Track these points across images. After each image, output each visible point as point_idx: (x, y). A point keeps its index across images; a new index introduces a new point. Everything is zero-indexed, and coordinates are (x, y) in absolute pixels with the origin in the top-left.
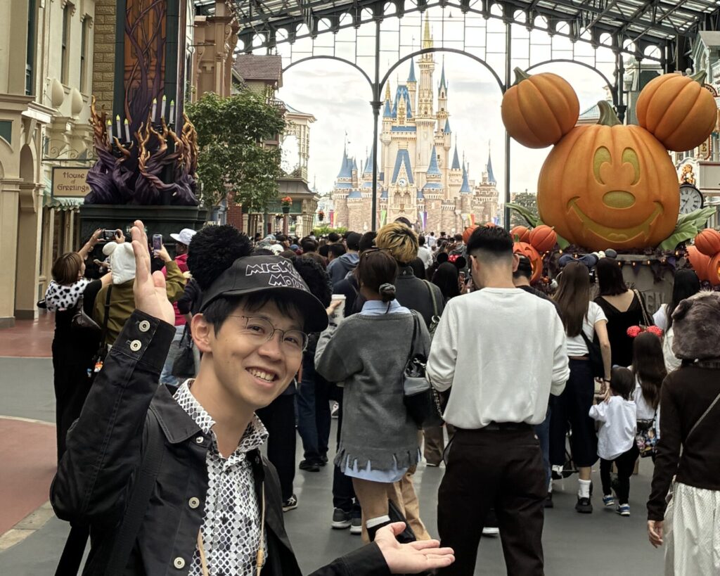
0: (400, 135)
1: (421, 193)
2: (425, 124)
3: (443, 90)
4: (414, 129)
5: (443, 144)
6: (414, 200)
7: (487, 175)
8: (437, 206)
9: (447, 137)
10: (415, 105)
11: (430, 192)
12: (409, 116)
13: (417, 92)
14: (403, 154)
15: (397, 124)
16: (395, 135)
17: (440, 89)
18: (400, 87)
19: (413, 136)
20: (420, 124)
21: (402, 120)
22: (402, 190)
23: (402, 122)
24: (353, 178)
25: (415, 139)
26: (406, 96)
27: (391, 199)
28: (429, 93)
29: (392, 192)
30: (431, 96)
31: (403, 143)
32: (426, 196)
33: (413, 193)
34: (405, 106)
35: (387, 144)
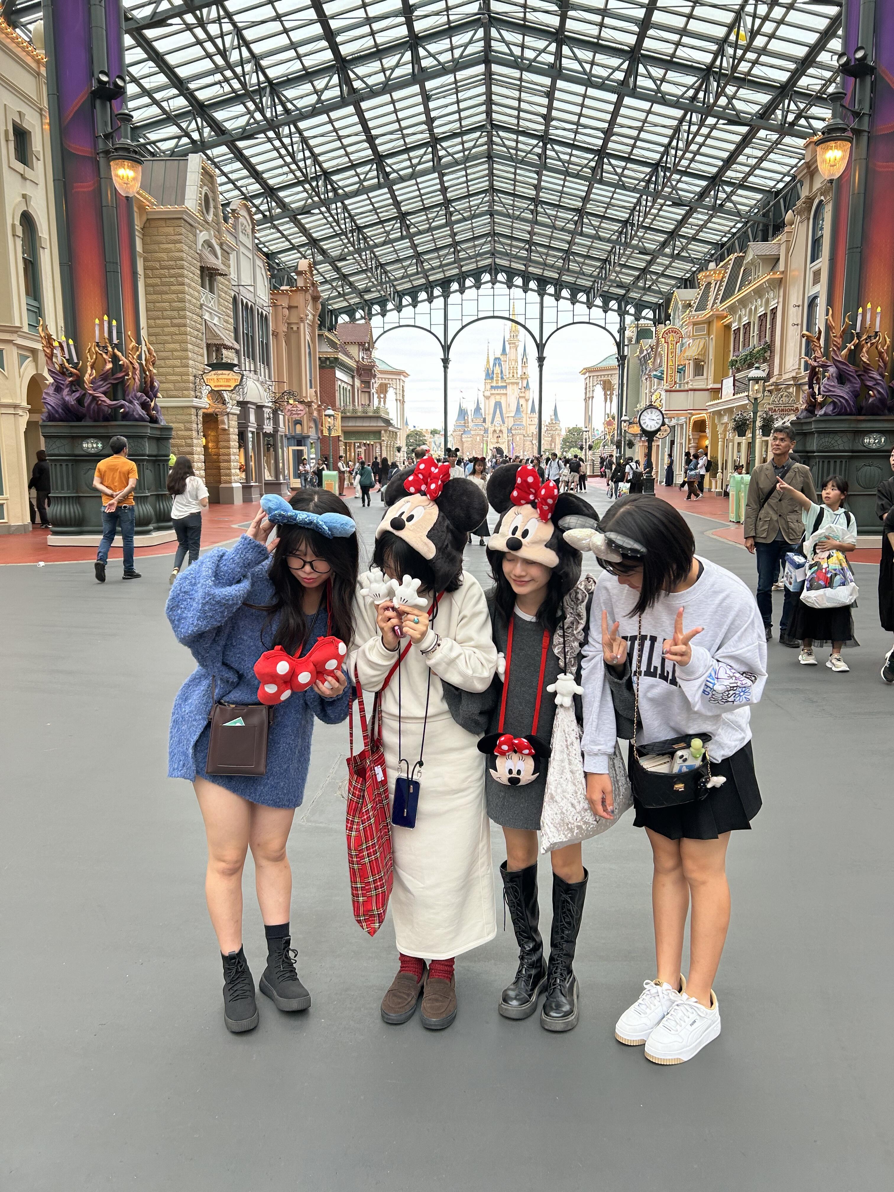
0: (496, 392)
1: (510, 430)
2: (513, 383)
3: (525, 360)
4: (506, 387)
5: (524, 397)
6: (505, 435)
7: (553, 417)
9: (527, 392)
10: (506, 372)
11: (516, 429)
12: (502, 378)
13: (507, 362)
14: (498, 405)
15: (494, 384)
16: (493, 392)
17: (522, 359)
18: (496, 359)
20: (509, 383)
21: (497, 380)
22: (498, 429)
23: (497, 383)
24: (466, 422)
25: (506, 394)
26: (500, 365)
27: (490, 436)
29: (491, 430)
30: (516, 363)
31: (498, 397)
32: (514, 432)
33: (505, 431)
34: (499, 372)
35: (487, 398)
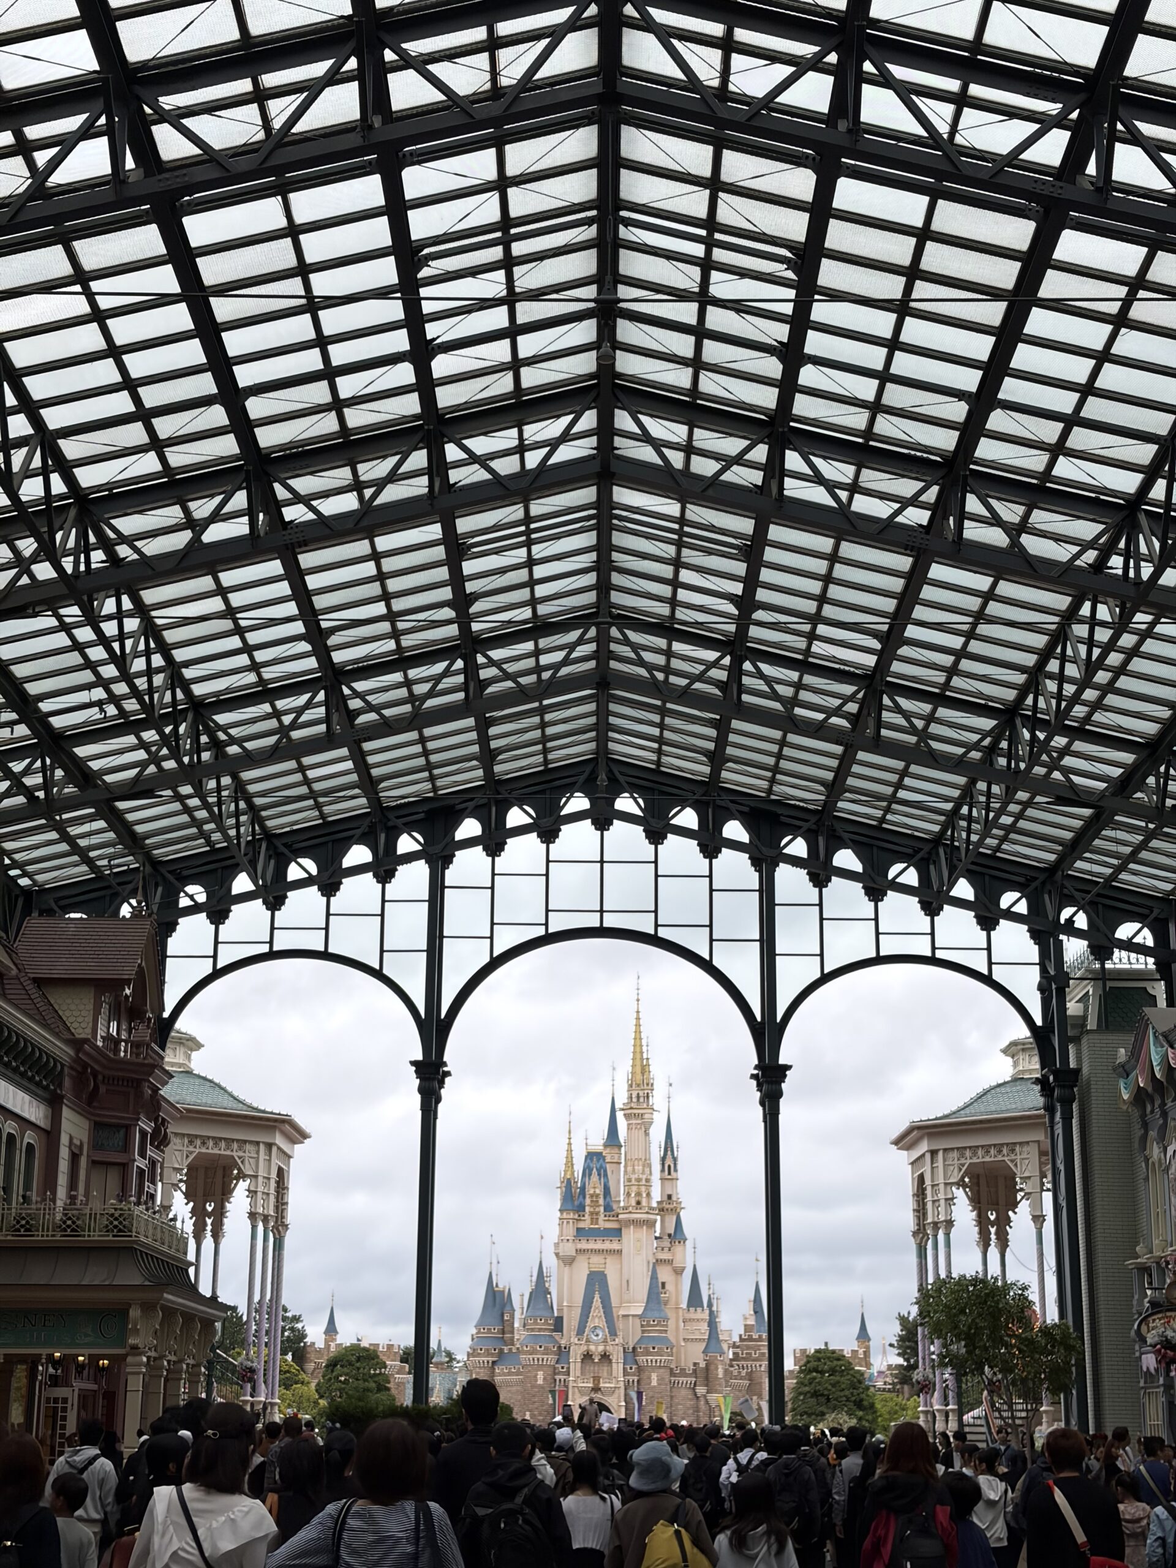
0: (591, 1245)
1: (630, 1355)
2: (638, 1224)
3: (669, 1161)
4: (617, 1233)
5: (670, 1262)
6: (618, 1368)
7: (753, 1322)
8: (660, 1380)
9: (678, 1248)
10: (619, 1191)
11: (648, 1353)
12: (608, 1208)
13: (622, 1165)
14: (597, 1281)
15: (586, 1224)
16: (584, 1245)
17: (663, 1159)
18: (591, 1156)
19: (615, 1246)
20: (629, 1223)
21: (594, 1215)
22: (597, 1349)
23: (594, 1221)
24: (506, 1328)
25: (620, 1252)
26: (603, 1173)
27: (575, 1367)
28: (644, 1166)
29: (576, 1354)
30: (647, 1170)
31: (596, 1260)
32: (641, 1360)
33: (617, 1356)
34: (599, 1190)
35: (568, 1261)
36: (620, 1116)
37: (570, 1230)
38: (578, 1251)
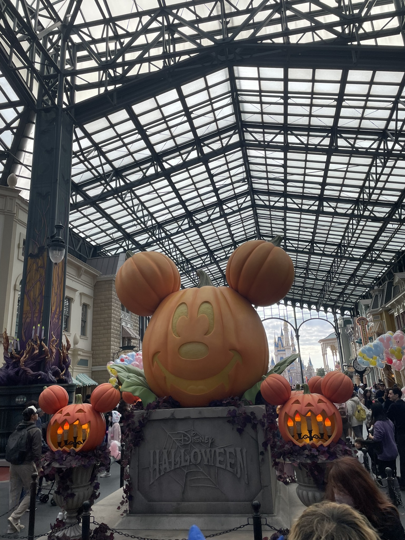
0: (280, 353)
1: (289, 371)
2: (288, 349)
3: (292, 338)
4: (285, 350)
7: (310, 364)
8: (295, 375)
10: (284, 343)
11: (292, 370)
12: (282, 346)
13: (284, 339)
15: (279, 349)
17: (291, 338)
18: (279, 338)
19: (284, 352)
20: (286, 349)
21: (280, 347)
23: (280, 348)
26: (281, 340)
28: (288, 339)
32: (291, 371)
34: (281, 343)
36: (283, 331)
37: (277, 351)
38: (278, 354)
